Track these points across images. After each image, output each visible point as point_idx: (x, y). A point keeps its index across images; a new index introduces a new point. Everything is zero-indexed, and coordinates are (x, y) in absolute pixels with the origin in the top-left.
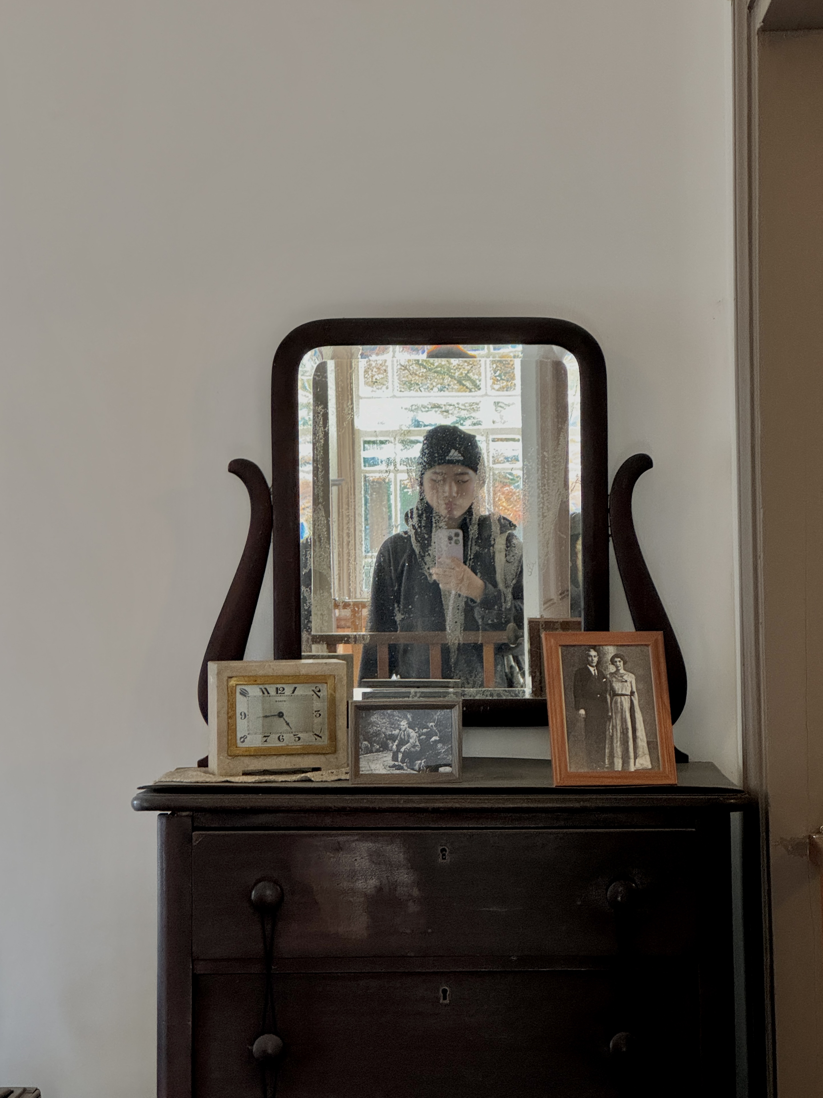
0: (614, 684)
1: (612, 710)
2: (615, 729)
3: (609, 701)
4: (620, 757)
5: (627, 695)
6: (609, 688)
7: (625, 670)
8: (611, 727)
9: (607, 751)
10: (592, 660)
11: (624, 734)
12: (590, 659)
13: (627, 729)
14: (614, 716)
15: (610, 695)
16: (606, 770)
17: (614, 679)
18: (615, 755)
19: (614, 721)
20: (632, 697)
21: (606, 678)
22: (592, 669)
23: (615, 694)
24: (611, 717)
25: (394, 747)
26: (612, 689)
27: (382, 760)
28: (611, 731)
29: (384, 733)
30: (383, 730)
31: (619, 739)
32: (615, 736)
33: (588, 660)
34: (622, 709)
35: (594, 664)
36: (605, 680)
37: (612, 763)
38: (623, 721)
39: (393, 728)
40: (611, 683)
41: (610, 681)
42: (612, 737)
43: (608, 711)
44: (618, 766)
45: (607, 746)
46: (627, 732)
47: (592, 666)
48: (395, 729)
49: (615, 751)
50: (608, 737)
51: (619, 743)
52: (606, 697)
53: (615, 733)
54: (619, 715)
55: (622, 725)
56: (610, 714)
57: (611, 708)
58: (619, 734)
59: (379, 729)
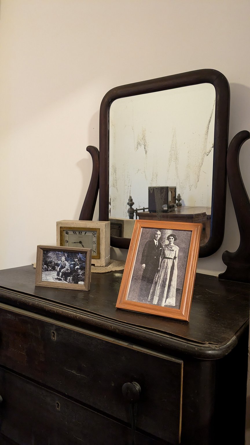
0: (165, 252)
1: (161, 266)
2: (159, 278)
3: (160, 261)
4: (158, 296)
5: (172, 259)
6: (162, 253)
7: (174, 244)
8: (157, 277)
9: (151, 291)
10: (157, 236)
11: (163, 282)
12: (156, 236)
13: (166, 279)
14: (161, 270)
15: (162, 257)
16: (148, 303)
17: (166, 249)
18: (155, 294)
19: (160, 273)
20: (174, 260)
21: (162, 247)
22: (155, 241)
23: (165, 257)
24: (159, 271)
25: (58, 269)
26: (164, 253)
27: (52, 275)
28: (157, 279)
29: (54, 262)
30: (54, 260)
31: (160, 285)
32: (158, 282)
33: (155, 236)
34: (166, 267)
35: (158, 239)
36: (161, 248)
37: (152, 299)
38: (166, 274)
39: (58, 260)
40: (164, 250)
41: (164, 249)
42: (156, 283)
43: (158, 267)
44: (155, 301)
45: (152, 288)
46: (166, 281)
47: (156, 240)
48: (59, 260)
49: (156, 292)
50: (154, 282)
51: (159, 287)
52: (159, 258)
53: (159, 280)
54: (164, 270)
55: (164, 276)
56: (159, 269)
57: (161, 265)
58: (161, 282)
59: (52, 260)
